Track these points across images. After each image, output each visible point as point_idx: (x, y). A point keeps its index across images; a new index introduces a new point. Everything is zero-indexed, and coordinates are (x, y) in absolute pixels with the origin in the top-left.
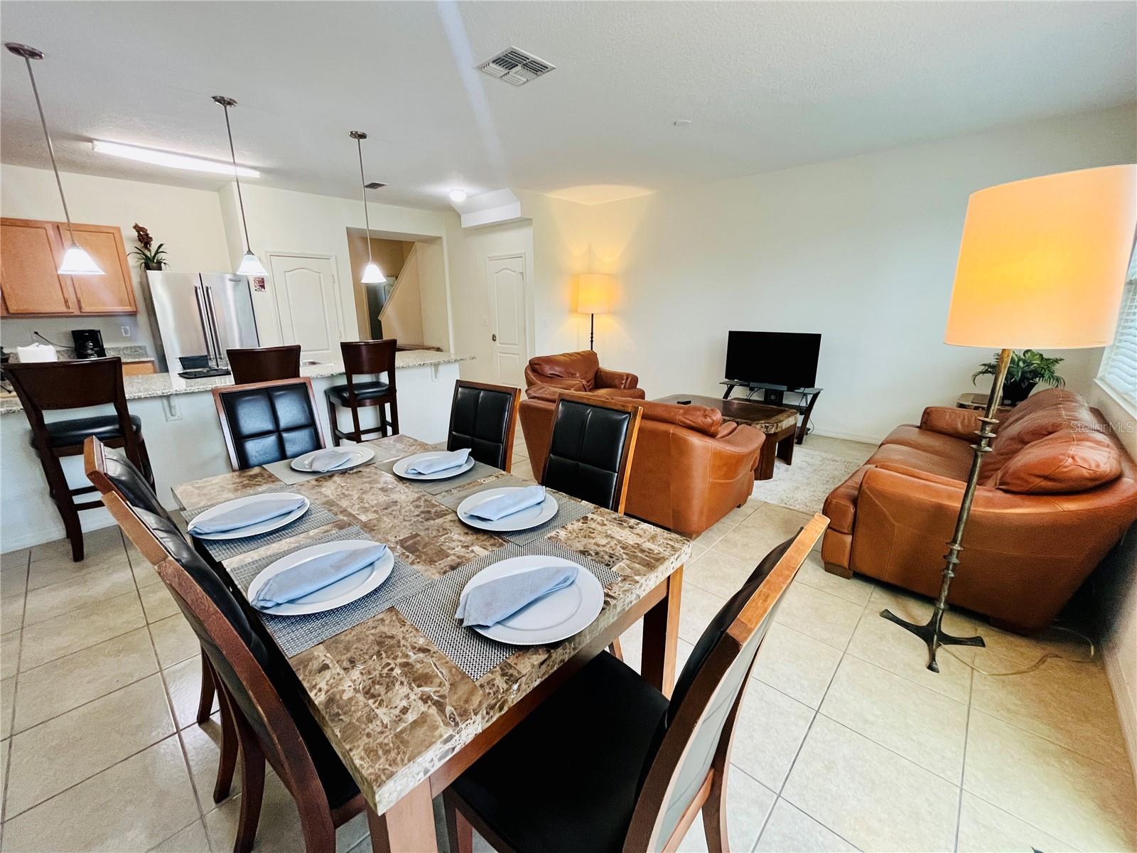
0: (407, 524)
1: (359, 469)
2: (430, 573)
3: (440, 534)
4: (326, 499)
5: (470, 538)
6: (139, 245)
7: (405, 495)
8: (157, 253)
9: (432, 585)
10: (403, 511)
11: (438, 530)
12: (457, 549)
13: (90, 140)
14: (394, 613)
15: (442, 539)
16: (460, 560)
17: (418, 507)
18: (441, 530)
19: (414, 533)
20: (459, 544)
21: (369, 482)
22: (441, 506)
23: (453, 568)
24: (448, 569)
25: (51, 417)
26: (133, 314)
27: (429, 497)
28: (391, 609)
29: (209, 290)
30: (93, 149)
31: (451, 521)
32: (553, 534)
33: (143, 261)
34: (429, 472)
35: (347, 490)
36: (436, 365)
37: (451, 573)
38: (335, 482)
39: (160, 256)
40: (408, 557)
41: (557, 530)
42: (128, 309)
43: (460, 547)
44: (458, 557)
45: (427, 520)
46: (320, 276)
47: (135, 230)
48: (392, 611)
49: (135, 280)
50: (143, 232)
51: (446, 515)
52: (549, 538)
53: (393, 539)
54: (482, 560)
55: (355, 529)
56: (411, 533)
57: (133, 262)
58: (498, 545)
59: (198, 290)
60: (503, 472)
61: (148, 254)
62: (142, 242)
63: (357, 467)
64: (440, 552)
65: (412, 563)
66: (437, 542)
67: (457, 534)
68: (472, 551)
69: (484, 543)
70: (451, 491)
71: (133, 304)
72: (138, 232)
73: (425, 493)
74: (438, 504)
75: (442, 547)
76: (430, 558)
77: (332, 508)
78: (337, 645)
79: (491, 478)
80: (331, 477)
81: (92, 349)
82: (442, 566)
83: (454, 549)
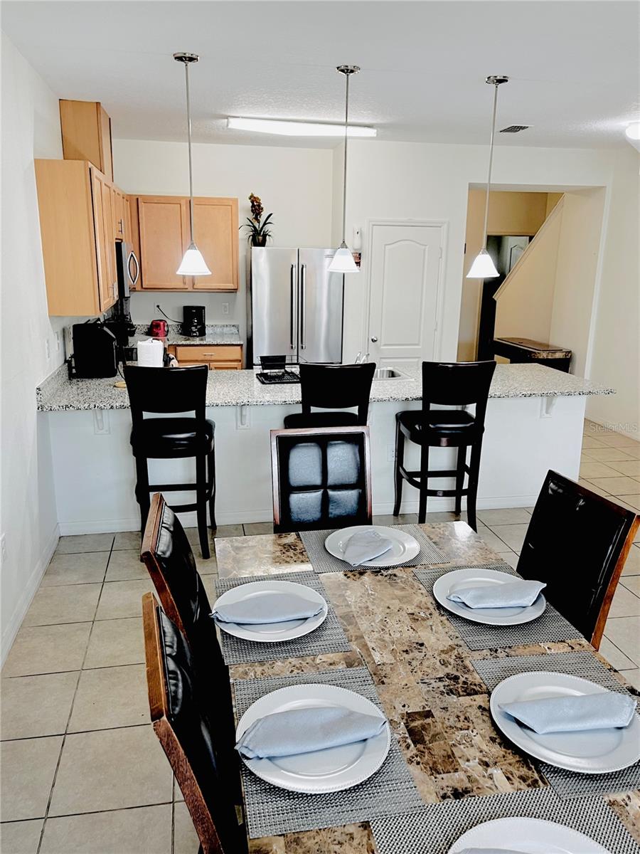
0: (424, 688)
1: (395, 571)
2: (426, 789)
3: (459, 726)
4: (346, 610)
5: (497, 750)
6: (251, 216)
7: (438, 636)
8: (265, 224)
9: (422, 811)
10: (426, 663)
11: (458, 717)
12: (471, 763)
13: (227, 117)
14: (366, 832)
15: (459, 735)
16: (469, 785)
17: (444, 663)
18: (462, 718)
19: (427, 709)
20: (478, 754)
21: (401, 599)
22: (475, 674)
23: (457, 794)
24: (449, 793)
25: (147, 415)
26: (235, 291)
27: (464, 651)
28: (365, 825)
29: (304, 269)
30: (227, 125)
31: (480, 707)
32: (619, 796)
33: (252, 233)
34: (476, 607)
35: (373, 604)
36: (550, 397)
37: (451, 801)
38: (363, 584)
39: (267, 227)
40: (408, 747)
41: (630, 793)
42: (231, 286)
43: (477, 760)
44: (469, 777)
45: (451, 692)
46: (425, 250)
47: (250, 201)
48: (365, 829)
49: (242, 253)
50: (257, 202)
51: (476, 693)
52: (612, 804)
53: (400, 710)
54: (499, 800)
55: (362, 672)
56: (424, 708)
57: (244, 234)
58: (529, 782)
59: (294, 269)
60: (584, 641)
61: (256, 225)
62: (254, 213)
63: (394, 567)
64: (449, 757)
65: (410, 761)
66: (449, 738)
67: (480, 736)
68: (491, 777)
69: (511, 769)
70: (496, 651)
71: (235, 281)
72: (252, 202)
73: (461, 643)
74: (472, 668)
75: (454, 749)
76: (435, 763)
77: (349, 628)
78: (298, 847)
79: (561, 645)
80: (361, 574)
81: (196, 326)
82: (444, 784)
83: (468, 760)
